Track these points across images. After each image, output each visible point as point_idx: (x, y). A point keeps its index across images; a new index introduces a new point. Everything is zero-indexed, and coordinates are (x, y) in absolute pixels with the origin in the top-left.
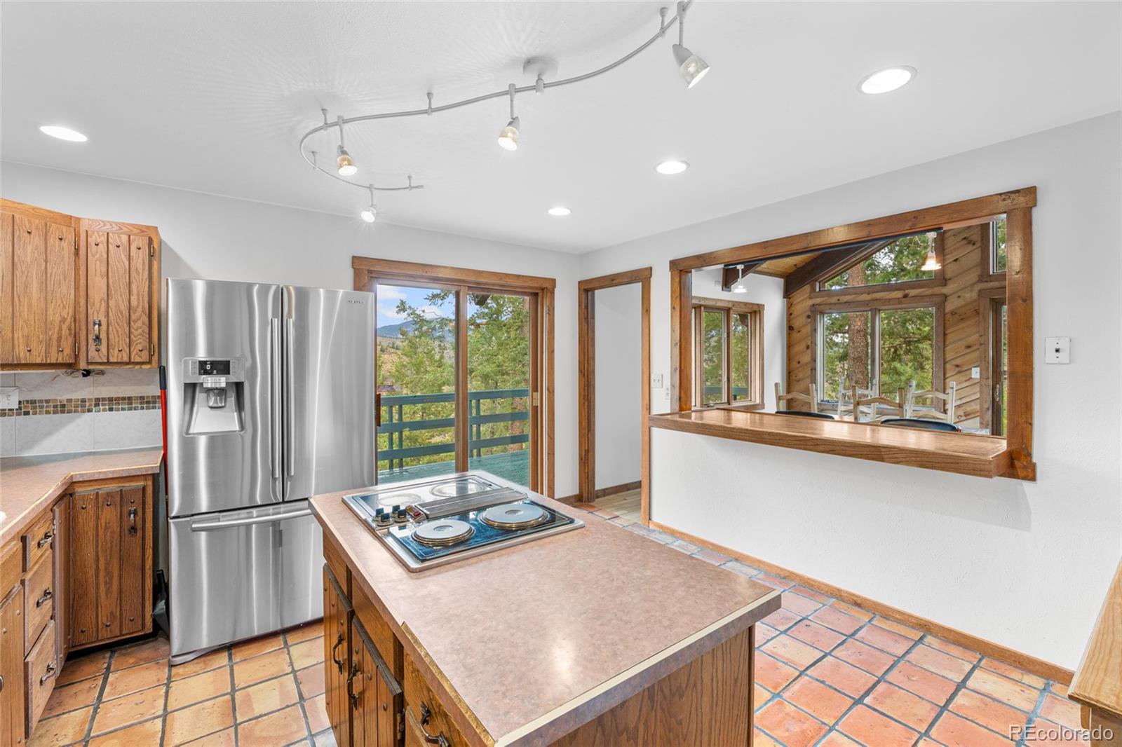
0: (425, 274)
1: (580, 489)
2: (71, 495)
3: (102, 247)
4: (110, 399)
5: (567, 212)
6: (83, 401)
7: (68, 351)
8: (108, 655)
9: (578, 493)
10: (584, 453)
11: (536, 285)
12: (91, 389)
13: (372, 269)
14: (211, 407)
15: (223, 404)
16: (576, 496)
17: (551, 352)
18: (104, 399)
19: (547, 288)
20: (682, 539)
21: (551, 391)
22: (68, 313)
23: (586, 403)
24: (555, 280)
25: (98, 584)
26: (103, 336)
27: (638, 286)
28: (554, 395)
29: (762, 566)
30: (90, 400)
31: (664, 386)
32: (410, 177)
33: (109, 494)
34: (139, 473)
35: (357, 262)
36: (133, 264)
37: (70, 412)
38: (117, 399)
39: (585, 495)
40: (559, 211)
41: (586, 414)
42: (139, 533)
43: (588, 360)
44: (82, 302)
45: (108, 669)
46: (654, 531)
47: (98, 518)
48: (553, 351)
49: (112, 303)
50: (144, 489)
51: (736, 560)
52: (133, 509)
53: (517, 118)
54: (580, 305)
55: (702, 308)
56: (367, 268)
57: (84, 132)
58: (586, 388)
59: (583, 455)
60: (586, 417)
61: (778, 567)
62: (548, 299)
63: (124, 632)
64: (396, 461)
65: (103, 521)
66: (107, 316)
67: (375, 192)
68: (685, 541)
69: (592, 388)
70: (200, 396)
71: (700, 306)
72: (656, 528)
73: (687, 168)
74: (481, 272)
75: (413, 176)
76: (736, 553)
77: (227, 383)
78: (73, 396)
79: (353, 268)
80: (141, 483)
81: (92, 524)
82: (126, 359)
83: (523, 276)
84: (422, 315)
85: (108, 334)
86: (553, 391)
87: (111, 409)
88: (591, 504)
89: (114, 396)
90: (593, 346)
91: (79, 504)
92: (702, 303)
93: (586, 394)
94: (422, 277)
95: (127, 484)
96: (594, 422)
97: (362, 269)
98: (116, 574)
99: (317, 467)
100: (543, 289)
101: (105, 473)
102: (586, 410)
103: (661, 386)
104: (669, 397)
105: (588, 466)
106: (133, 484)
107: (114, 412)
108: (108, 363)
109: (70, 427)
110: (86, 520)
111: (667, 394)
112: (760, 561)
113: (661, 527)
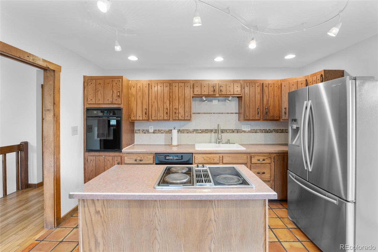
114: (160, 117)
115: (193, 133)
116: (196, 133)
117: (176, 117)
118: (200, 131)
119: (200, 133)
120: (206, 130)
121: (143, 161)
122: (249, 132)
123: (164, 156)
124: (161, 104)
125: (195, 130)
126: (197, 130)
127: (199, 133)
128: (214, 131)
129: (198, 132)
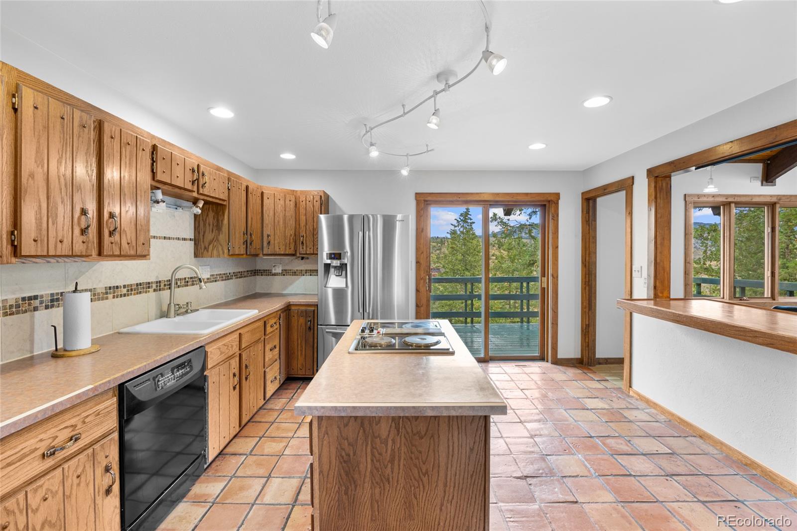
0: (458, 199)
1: (581, 355)
2: (290, 310)
3: (304, 202)
4: (311, 270)
5: (543, 146)
6: (302, 271)
7: (293, 248)
8: (301, 382)
9: (580, 357)
10: (585, 326)
11: (542, 199)
12: (304, 265)
13: (426, 199)
14: (336, 275)
15: (340, 274)
16: (577, 359)
17: (556, 247)
18: (308, 270)
19: (552, 200)
20: (654, 408)
21: (555, 277)
22: (292, 232)
23: (587, 288)
24: (559, 193)
25: (298, 350)
26: (304, 242)
27: (623, 194)
28: (557, 280)
29: (724, 448)
30: (304, 270)
31: (643, 276)
32: (427, 145)
33: (302, 312)
34: (312, 304)
35: (418, 196)
36: (315, 208)
37: (297, 275)
38: (313, 270)
39: (585, 360)
40: (538, 146)
41: (587, 296)
42: (312, 331)
43: (589, 254)
44: (298, 227)
45: (299, 387)
46: (632, 397)
47: (298, 321)
48: (557, 247)
49: (307, 227)
50: (314, 311)
51: (701, 437)
52: (310, 319)
53: (438, 109)
54: (582, 212)
55: (733, 205)
56: (423, 199)
57: (294, 154)
58: (587, 276)
59: (584, 328)
60: (588, 298)
61: (740, 453)
62: (553, 209)
63: (307, 374)
64: (469, 320)
65: (300, 323)
66: (306, 233)
67: (409, 157)
68: (658, 410)
69: (593, 276)
70: (332, 270)
71: (730, 203)
72: (635, 395)
73: (610, 101)
74: (498, 194)
75: (429, 144)
76: (701, 430)
77: (340, 264)
78: (298, 268)
79: (416, 200)
80: (313, 308)
81: (296, 323)
82: (312, 252)
83: (531, 193)
84: (507, 223)
85: (306, 241)
86: (557, 277)
87: (311, 275)
88: (589, 367)
89: (312, 269)
90: (595, 242)
91: (292, 314)
92: (730, 200)
93: (587, 280)
94: (458, 201)
95: (308, 308)
96: (595, 303)
97: (421, 200)
98: (304, 347)
99: (381, 309)
100: (549, 201)
101: (301, 302)
102: (587, 293)
103: (640, 276)
104: (646, 286)
105: (588, 337)
106: (310, 308)
107: (312, 276)
108: (306, 254)
109: (297, 282)
110: (294, 320)
111: (645, 283)
112: (722, 443)
113: (639, 395)
114: (59, 244)
115: (107, 298)
116: (114, 297)
117: (114, 244)
118: (124, 291)
119: (125, 295)
120: (137, 285)
121: (83, 436)
122: (209, 281)
123: (151, 380)
124: (61, 189)
125: (110, 288)
126: (117, 287)
127: (121, 296)
128: (154, 286)
129: (119, 293)
